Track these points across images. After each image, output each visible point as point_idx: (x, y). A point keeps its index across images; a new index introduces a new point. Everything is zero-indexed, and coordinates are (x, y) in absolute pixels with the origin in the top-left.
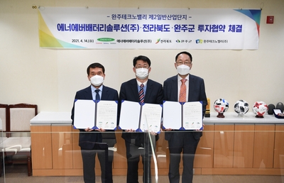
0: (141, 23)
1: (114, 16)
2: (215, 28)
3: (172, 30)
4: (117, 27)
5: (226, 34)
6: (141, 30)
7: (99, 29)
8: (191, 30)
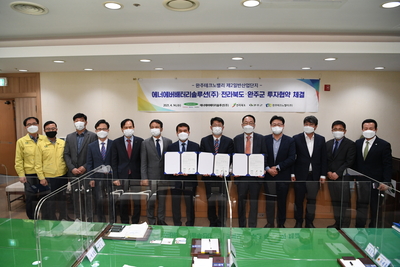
0: (220, 90)
1: (197, 85)
2: (282, 94)
3: (246, 96)
4: (200, 94)
5: (291, 99)
6: (220, 96)
7: (186, 96)
8: (262, 96)
